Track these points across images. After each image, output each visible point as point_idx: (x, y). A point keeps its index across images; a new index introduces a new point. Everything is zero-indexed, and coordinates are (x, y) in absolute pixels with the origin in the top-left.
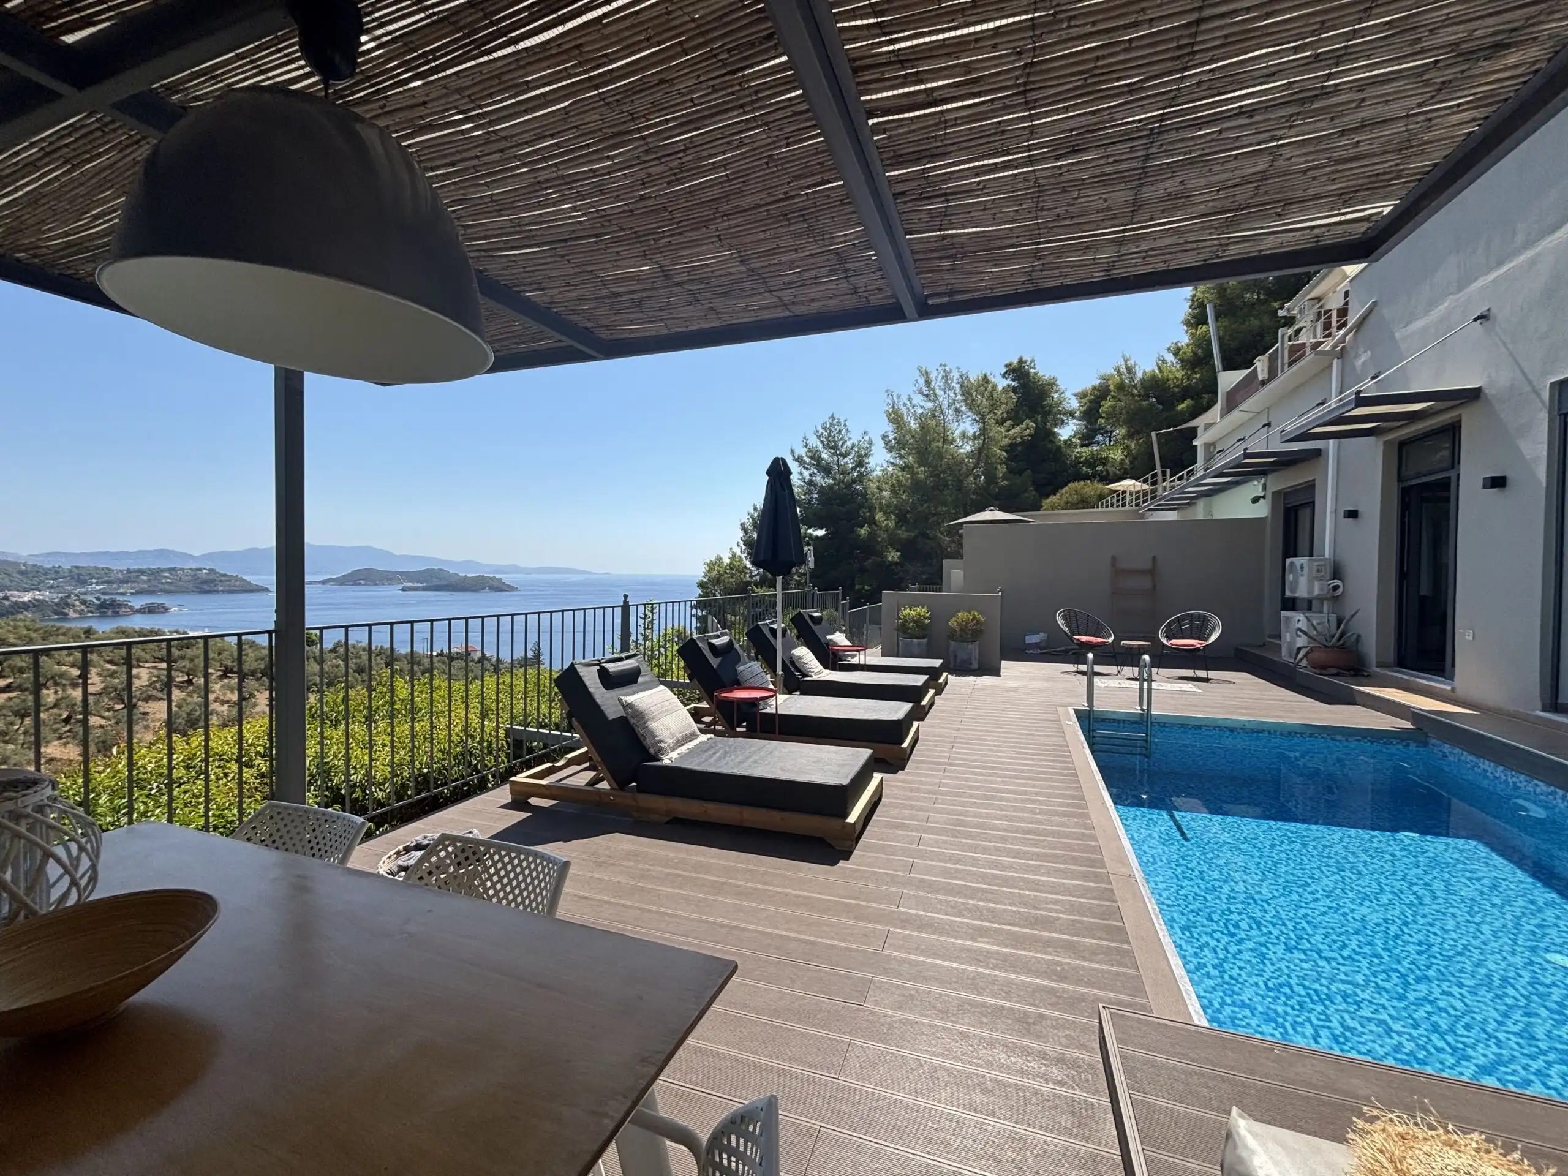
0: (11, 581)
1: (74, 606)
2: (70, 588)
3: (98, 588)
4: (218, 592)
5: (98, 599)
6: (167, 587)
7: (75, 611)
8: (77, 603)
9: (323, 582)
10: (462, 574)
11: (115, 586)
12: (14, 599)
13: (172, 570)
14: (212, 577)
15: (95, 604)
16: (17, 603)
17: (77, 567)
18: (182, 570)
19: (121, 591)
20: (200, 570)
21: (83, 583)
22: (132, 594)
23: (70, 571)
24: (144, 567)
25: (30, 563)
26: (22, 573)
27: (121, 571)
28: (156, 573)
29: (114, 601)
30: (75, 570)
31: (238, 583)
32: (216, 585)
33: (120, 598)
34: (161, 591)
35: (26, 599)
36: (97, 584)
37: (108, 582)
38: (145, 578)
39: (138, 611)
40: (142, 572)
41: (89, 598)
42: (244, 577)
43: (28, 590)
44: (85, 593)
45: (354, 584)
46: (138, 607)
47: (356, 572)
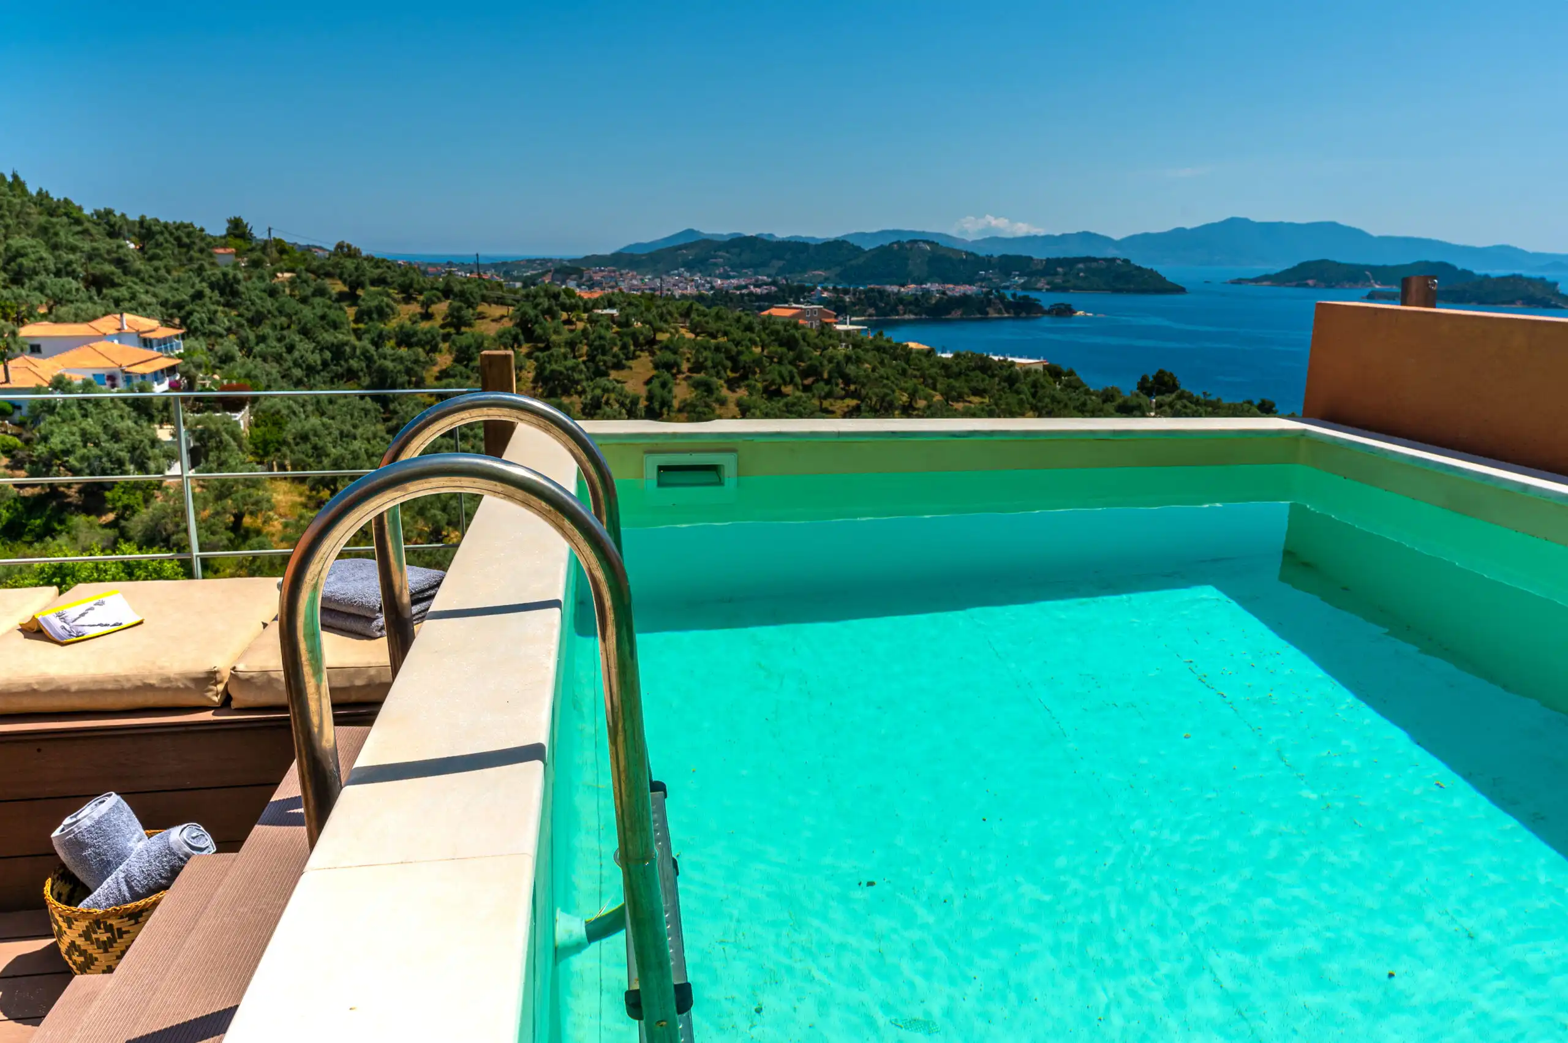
0: (954, 272)
1: (994, 303)
2: (998, 281)
3: (1020, 281)
5: (1014, 296)
6: (1080, 282)
7: (994, 309)
8: (997, 300)
9: (1259, 280)
11: (1034, 280)
12: (950, 294)
13: (1087, 260)
14: (1127, 269)
15: (1011, 302)
16: (951, 298)
17: (1005, 256)
19: (1039, 286)
20: (1114, 260)
21: (1008, 274)
22: (1048, 289)
23: (1000, 260)
24: (1062, 255)
27: (1042, 261)
29: (1027, 298)
30: (1003, 259)
31: (1151, 280)
32: (1128, 282)
33: (1033, 295)
34: (1075, 287)
35: (958, 294)
36: (1020, 276)
37: (1029, 275)
38: (1061, 270)
39: (1048, 312)
41: (1008, 294)
43: (965, 283)
44: (1007, 288)
45: (1297, 286)
46: (1047, 308)
47: (1304, 266)
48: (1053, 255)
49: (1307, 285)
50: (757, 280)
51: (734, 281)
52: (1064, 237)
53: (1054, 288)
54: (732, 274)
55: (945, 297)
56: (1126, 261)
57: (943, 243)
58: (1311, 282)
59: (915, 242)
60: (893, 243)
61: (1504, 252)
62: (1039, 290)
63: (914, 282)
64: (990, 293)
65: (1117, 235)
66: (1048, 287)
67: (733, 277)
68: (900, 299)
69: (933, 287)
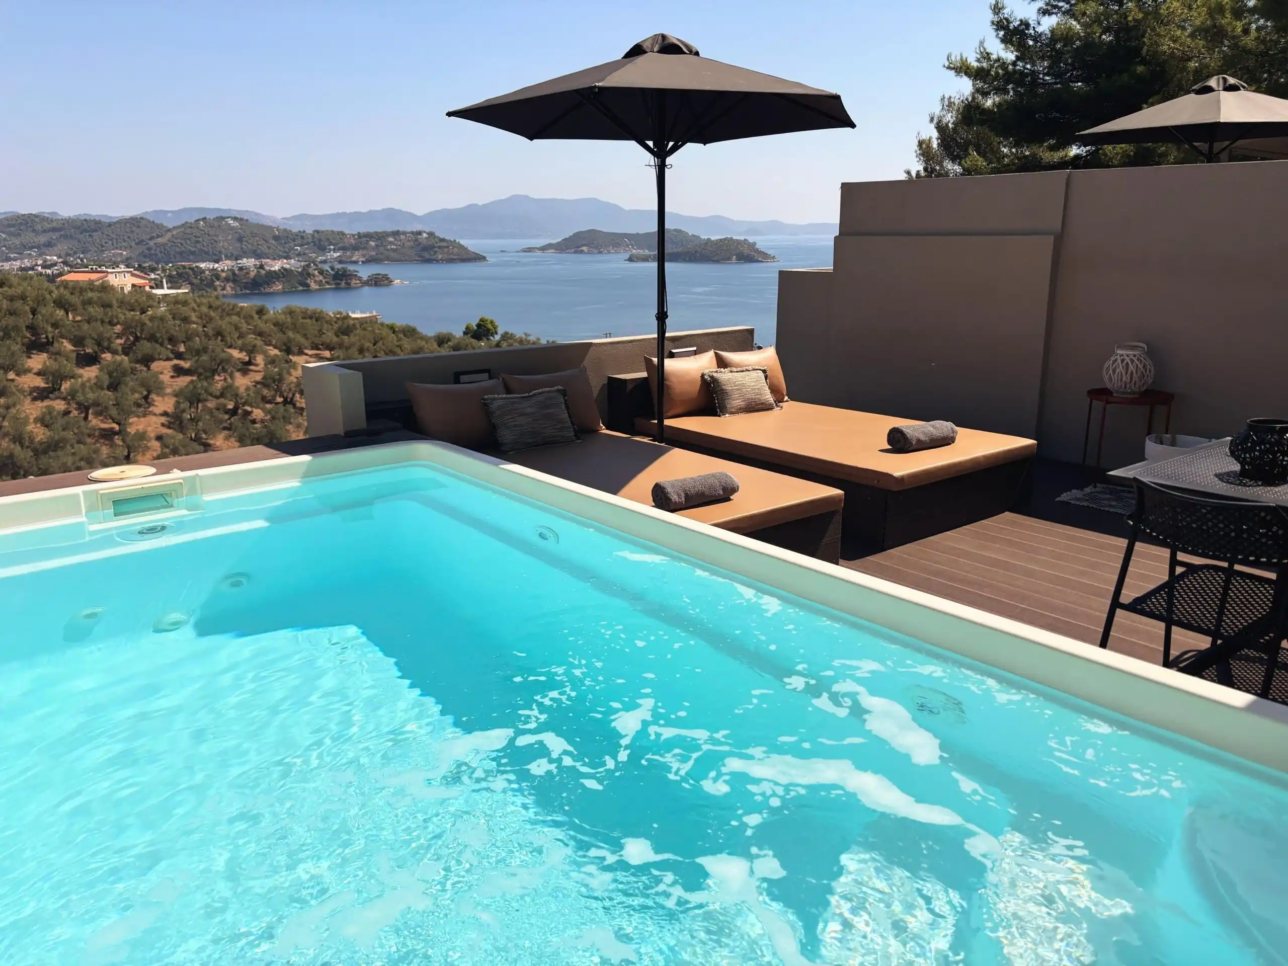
0: (269, 248)
1: (314, 276)
2: (314, 255)
3: (336, 255)
4: (437, 261)
5: (332, 269)
6: (392, 254)
7: (315, 282)
8: (316, 272)
9: (543, 249)
10: (704, 237)
11: (348, 253)
12: (267, 268)
13: (396, 234)
14: (433, 241)
15: (330, 274)
16: (270, 272)
17: (317, 232)
18: (404, 233)
19: (354, 259)
20: (420, 233)
21: (322, 249)
22: (363, 262)
23: (313, 236)
24: (372, 230)
25: (281, 227)
26: (276, 238)
27: (353, 235)
28: (380, 237)
29: (345, 270)
30: (316, 235)
31: (456, 250)
32: (436, 252)
33: (351, 268)
34: (388, 259)
35: (276, 268)
36: (334, 251)
37: (343, 249)
38: (373, 244)
39: (367, 283)
40: (369, 236)
41: (326, 267)
42: (462, 242)
43: (280, 257)
44: (325, 262)
45: (575, 252)
46: (365, 278)
47: (578, 235)
48: (363, 230)
49: (582, 252)
50: (45, 261)
51: (17, 264)
52: (371, 213)
53: (368, 261)
54: (12, 256)
55: (263, 272)
56: (431, 234)
57: (253, 220)
58: (585, 248)
59: (223, 218)
60: (198, 220)
61: (717, 221)
62: (356, 262)
63: (227, 258)
64: (308, 266)
65: (420, 212)
66: (364, 259)
67: (15, 259)
68: (216, 274)
69: (249, 262)
